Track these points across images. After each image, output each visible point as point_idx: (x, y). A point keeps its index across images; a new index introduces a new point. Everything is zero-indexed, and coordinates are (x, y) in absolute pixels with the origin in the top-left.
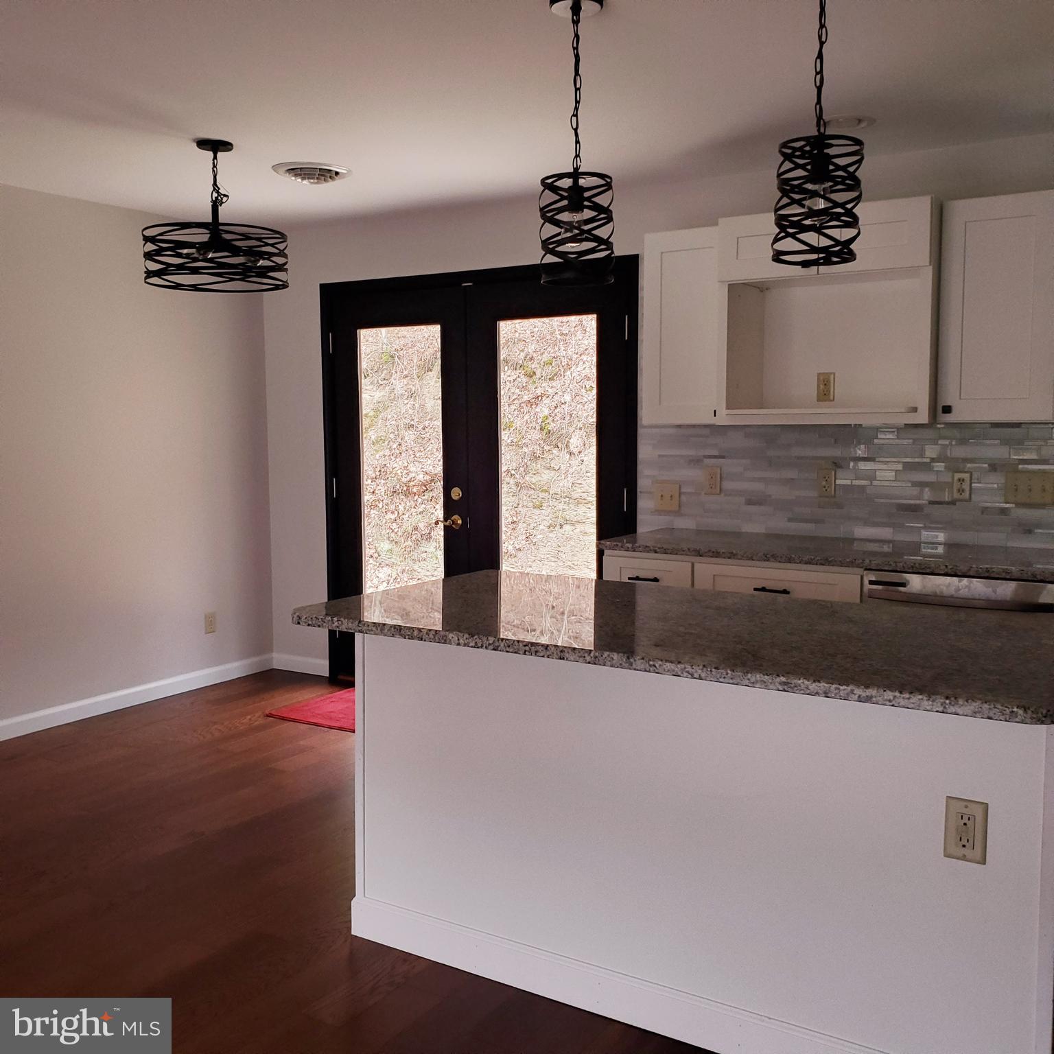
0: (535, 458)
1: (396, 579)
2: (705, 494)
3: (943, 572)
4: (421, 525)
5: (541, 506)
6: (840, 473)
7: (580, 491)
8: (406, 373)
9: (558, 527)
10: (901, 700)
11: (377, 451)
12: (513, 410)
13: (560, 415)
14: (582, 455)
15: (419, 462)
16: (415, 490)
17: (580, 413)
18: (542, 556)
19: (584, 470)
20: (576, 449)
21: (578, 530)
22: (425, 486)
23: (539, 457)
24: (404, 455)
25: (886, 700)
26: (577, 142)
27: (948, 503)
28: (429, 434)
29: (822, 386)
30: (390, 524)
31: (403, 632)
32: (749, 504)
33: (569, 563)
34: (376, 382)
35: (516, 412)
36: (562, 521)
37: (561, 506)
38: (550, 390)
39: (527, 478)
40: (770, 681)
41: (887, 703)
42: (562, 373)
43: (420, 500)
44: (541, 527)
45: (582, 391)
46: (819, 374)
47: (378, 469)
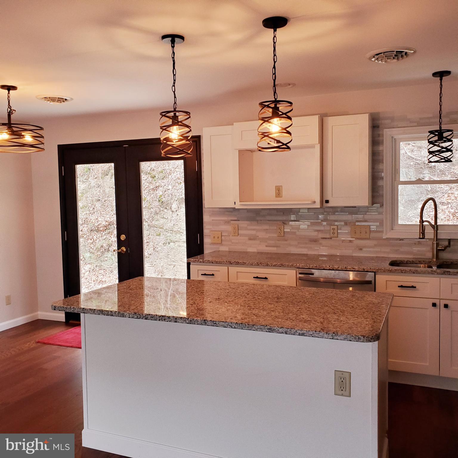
0: (156, 213)
1: (93, 270)
2: (232, 236)
3: (328, 269)
4: (105, 245)
5: (160, 235)
6: (286, 226)
7: (177, 228)
8: (96, 176)
9: (168, 244)
10: (316, 335)
11: (83, 212)
12: (146, 193)
13: (167, 195)
14: (177, 212)
15: (103, 216)
16: (101, 229)
17: (176, 194)
18: (161, 257)
19: (178, 219)
20: (175, 209)
21: (176, 245)
22: (106, 227)
23: (158, 213)
24: (96, 213)
25: (310, 334)
26: (175, 97)
27: (329, 238)
28: (107, 203)
29: (277, 192)
30: (90, 245)
31: (103, 313)
32: (250, 240)
33: (173, 260)
34: (82, 180)
35: (147, 194)
36: (169, 241)
37: (169, 234)
38: (162, 184)
39: (153, 222)
40: (263, 328)
41: (310, 336)
42: (168, 177)
43: (104, 234)
44: (160, 244)
45: (176, 184)
46: (276, 186)
47: (84, 220)
